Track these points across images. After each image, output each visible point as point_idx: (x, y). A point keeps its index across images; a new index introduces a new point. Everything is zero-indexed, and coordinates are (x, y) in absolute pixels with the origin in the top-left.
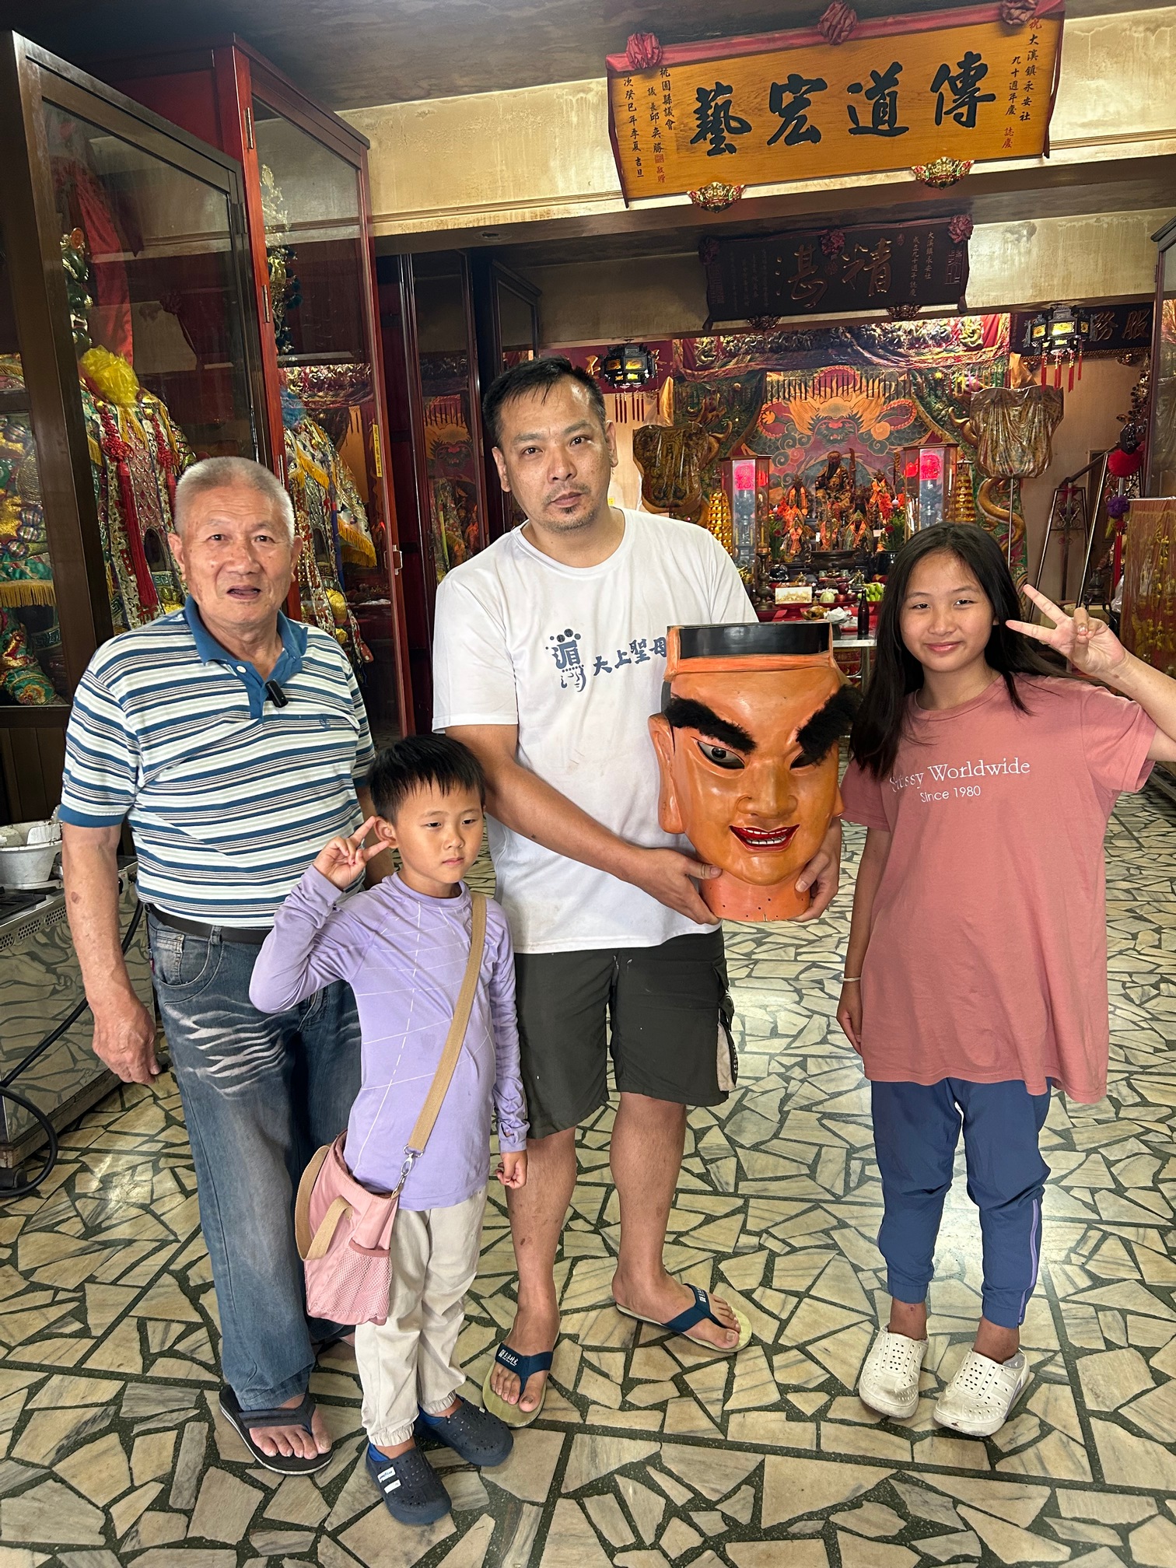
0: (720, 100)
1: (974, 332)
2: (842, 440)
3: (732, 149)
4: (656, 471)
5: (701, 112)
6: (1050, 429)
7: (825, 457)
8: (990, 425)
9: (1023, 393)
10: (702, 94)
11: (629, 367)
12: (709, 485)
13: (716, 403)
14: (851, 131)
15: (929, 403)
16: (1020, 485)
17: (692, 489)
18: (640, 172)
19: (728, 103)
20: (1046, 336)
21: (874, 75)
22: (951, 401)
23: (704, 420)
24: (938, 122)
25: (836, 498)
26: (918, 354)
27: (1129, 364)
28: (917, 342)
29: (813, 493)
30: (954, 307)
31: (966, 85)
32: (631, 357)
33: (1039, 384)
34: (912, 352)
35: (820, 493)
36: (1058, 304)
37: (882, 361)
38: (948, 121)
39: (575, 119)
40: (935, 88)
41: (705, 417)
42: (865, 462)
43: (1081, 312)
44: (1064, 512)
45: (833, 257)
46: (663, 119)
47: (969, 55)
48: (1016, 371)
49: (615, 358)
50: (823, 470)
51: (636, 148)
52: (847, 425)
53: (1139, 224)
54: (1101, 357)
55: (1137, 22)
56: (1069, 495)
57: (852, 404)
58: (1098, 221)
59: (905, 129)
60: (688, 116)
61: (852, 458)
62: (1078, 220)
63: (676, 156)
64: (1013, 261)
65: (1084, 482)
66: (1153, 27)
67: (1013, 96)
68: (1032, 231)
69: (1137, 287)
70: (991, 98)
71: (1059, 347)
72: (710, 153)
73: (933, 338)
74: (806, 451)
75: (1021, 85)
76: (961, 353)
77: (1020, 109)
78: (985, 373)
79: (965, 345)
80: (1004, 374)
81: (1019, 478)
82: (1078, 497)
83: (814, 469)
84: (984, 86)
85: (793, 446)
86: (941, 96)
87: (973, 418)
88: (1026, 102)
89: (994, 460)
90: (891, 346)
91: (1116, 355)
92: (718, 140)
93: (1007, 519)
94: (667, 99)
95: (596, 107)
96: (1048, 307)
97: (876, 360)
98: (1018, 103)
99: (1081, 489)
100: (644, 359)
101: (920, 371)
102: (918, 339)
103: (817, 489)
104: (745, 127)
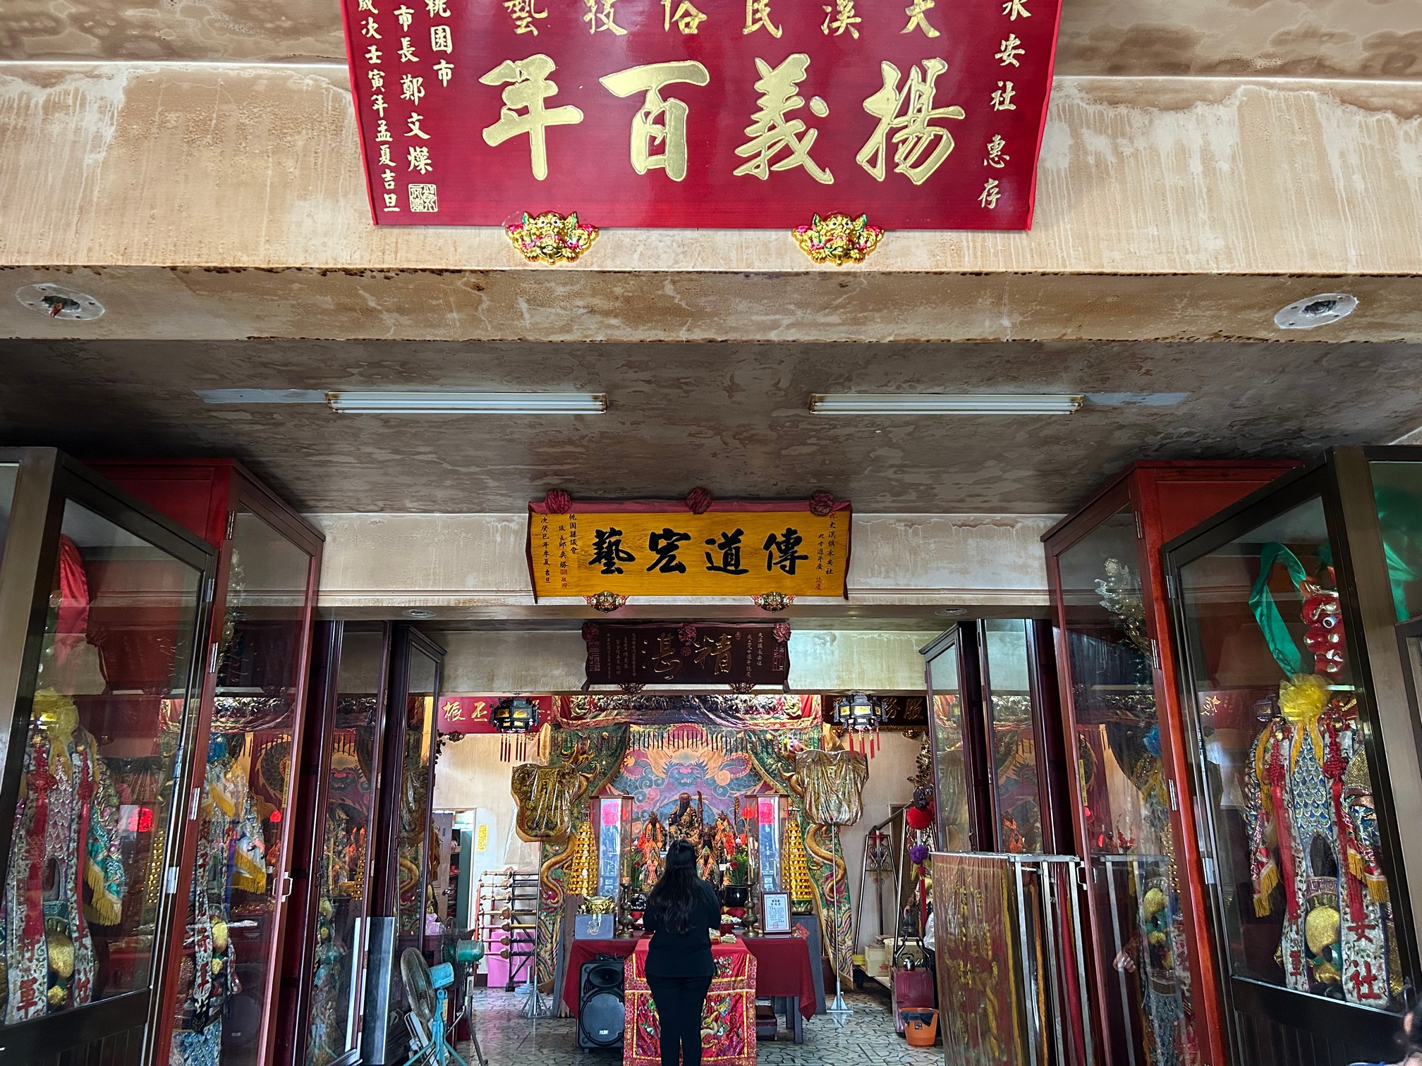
0: (613, 539)
1: (794, 705)
2: (691, 784)
3: (620, 571)
4: (531, 804)
5: (599, 545)
6: (859, 786)
7: (677, 797)
8: (811, 778)
9: (837, 755)
10: (600, 534)
11: (516, 716)
12: (577, 818)
13: (587, 748)
14: (709, 568)
15: (762, 758)
16: (839, 830)
17: (562, 821)
18: (548, 579)
19: (618, 542)
20: (850, 715)
21: (724, 535)
22: (779, 758)
23: (576, 761)
24: (769, 568)
25: (687, 834)
26: (752, 719)
27: (911, 738)
28: (751, 710)
29: (667, 828)
30: (780, 687)
31: (788, 549)
32: (518, 708)
33: (847, 748)
34: (747, 717)
35: (673, 829)
36: (857, 691)
37: (723, 722)
38: (776, 569)
39: (499, 539)
40: (767, 547)
41: (576, 759)
42: (711, 803)
43: (875, 699)
44: (875, 855)
45: (687, 644)
46: (569, 547)
47: (789, 530)
48: (828, 737)
49: (505, 708)
50: (675, 808)
51: (546, 563)
52: (695, 771)
53: (909, 641)
54: (890, 730)
55: (899, 520)
56: (878, 841)
57: (698, 754)
58: (880, 635)
59: (746, 571)
60: (589, 546)
61: (700, 799)
62: (866, 634)
63: (577, 572)
64: (821, 658)
65: (888, 831)
66: (911, 524)
67: (820, 558)
68: (834, 638)
69: (912, 684)
70: (805, 557)
71: (861, 724)
72: (603, 572)
73: (763, 707)
74: (661, 792)
75: (826, 551)
76: (786, 720)
77: (825, 567)
78: (805, 737)
79: (788, 714)
80: (819, 740)
81: (838, 825)
82: (884, 843)
83: (668, 807)
84: (800, 550)
85: (650, 786)
86: (771, 553)
87: (799, 773)
88: (830, 562)
89: (818, 810)
90: (731, 711)
91: (901, 730)
92: (610, 564)
93: (831, 861)
94: (573, 534)
95: (516, 533)
96: (850, 693)
97: (718, 721)
98: (824, 562)
99: (887, 836)
100: (530, 710)
101: (754, 732)
102: (751, 707)
103: (670, 825)
104: (631, 558)
